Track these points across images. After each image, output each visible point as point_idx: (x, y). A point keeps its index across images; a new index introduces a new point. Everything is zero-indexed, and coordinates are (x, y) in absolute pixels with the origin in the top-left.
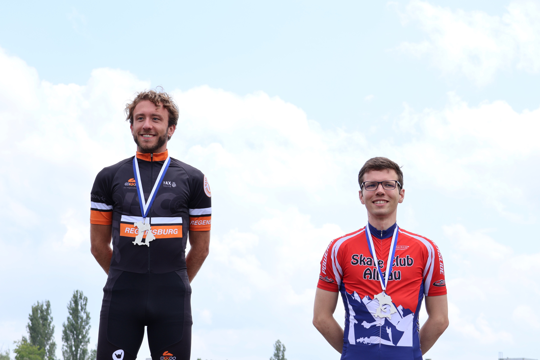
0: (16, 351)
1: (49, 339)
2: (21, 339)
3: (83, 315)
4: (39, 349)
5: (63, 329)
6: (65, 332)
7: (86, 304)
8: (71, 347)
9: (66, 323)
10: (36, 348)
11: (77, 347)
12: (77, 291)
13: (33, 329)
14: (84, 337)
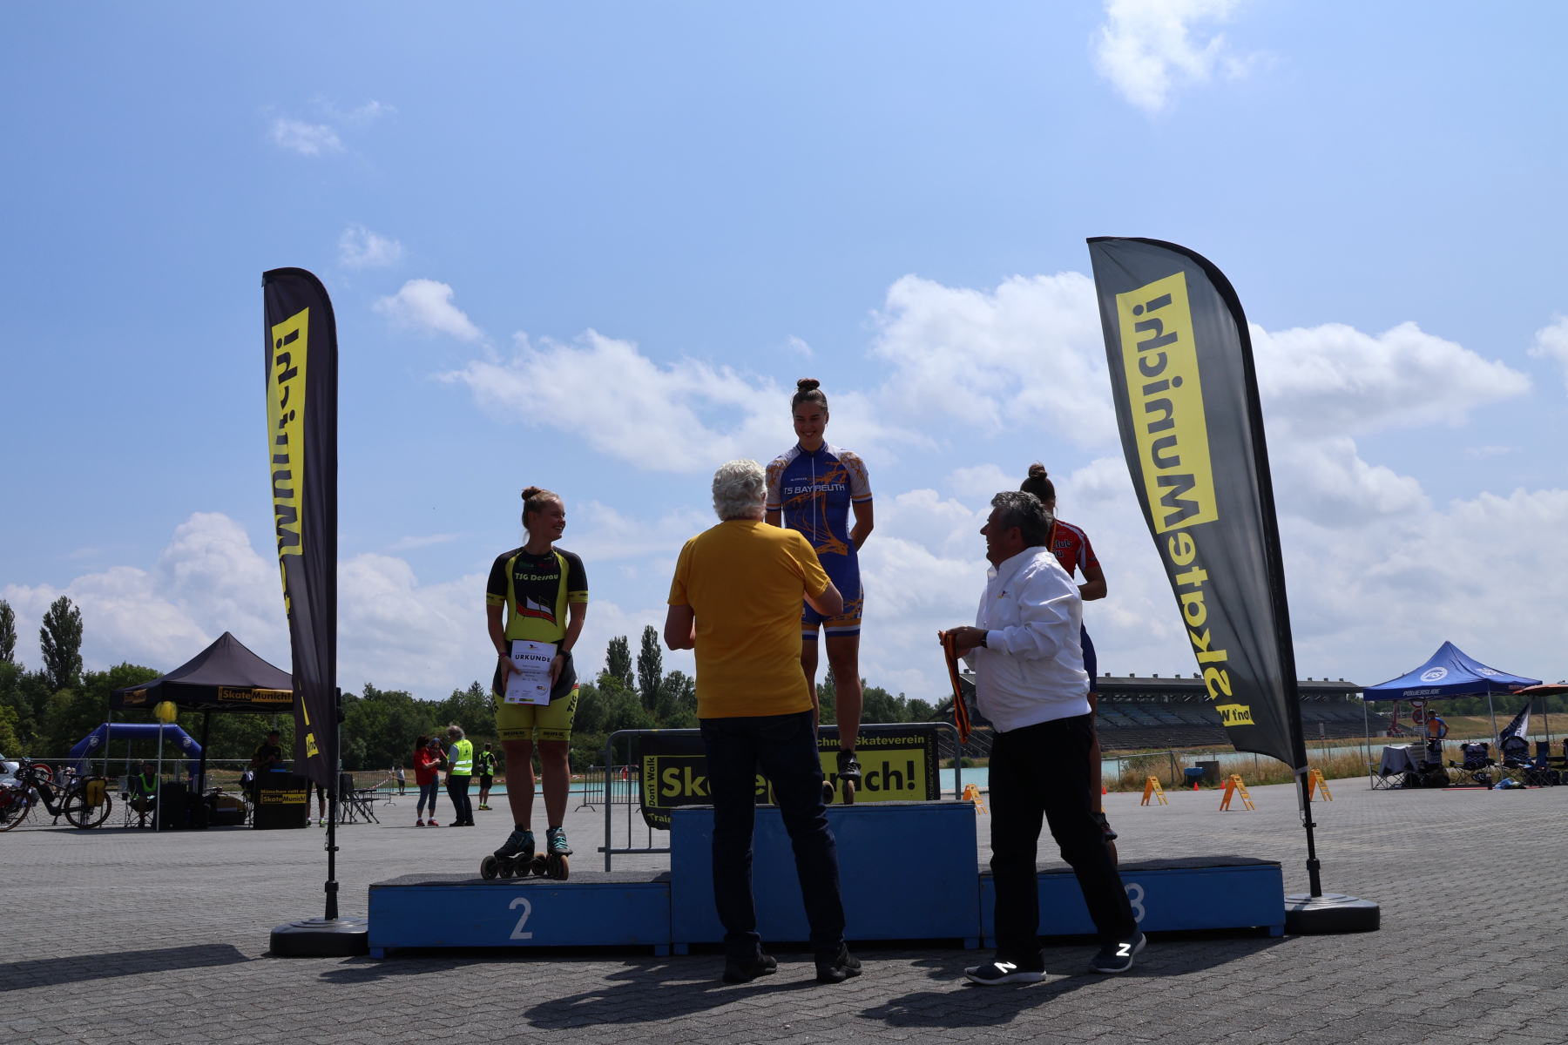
0: (598, 681)
1: (628, 670)
2: (602, 670)
3: (655, 647)
4: (619, 679)
5: (637, 660)
6: (640, 663)
7: (656, 638)
8: (645, 676)
9: (641, 655)
10: (615, 678)
11: (651, 676)
12: (648, 627)
13: (611, 661)
14: (658, 667)
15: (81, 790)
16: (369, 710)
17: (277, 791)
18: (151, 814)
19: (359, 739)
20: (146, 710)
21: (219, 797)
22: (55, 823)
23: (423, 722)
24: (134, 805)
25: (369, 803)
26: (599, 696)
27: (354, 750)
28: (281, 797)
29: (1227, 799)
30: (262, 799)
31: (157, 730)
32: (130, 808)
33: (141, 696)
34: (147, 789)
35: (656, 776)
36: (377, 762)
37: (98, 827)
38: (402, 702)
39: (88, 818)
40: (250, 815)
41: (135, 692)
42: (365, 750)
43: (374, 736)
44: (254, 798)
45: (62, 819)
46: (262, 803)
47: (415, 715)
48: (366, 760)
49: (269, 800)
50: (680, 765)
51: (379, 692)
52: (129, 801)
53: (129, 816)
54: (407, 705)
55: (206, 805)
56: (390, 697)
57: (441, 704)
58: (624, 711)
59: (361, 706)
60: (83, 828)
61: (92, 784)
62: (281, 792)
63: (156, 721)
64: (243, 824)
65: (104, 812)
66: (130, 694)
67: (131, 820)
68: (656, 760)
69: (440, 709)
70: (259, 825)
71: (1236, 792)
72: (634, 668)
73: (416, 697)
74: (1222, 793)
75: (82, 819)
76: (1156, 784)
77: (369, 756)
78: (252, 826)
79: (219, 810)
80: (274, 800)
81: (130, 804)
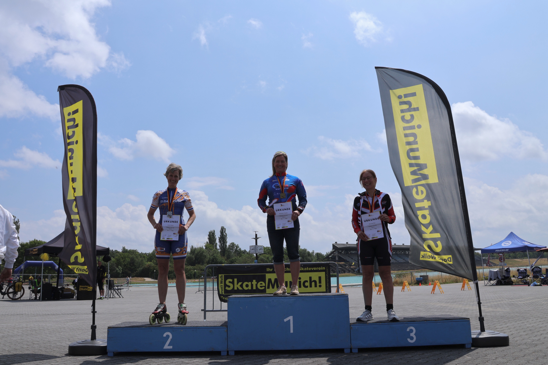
0: (205, 246)
1: (215, 242)
2: (206, 242)
3: (225, 234)
5: (219, 239)
6: (219, 240)
7: (225, 230)
8: (221, 244)
9: (220, 237)
10: (211, 245)
11: (224, 244)
12: (222, 227)
13: (209, 239)
14: (226, 241)
15: (14, 286)
16: (123, 256)
17: (86, 286)
18: (39, 295)
19: (119, 266)
20: (37, 256)
21: (65, 288)
22: (3, 298)
23: (142, 261)
24: (33, 291)
25: (119, 291)
26: (205, 251)
27: (117, 271)
28: (87, 288)
29: (434, 289)
30: (80, 289)
31: (41, 263)
32: (31, 292)
33: (36, 251)
34: (37, 285)
35: (223, 282)
36: (125, 275)
37: (19, 299)
38: (135, 253)
39: (16, 296)
40: (76, 295)
41: (34, 250)
42: (121, 270)
43: (125, 265)
44: (77, 289)
45: (6, 296)
46: (80, 290)
47: (139, 258)
48: (121, 274)
49: (83, 289)
50: (233, 278)
51: (127, 250)
52: (31, 290)
53: (31, 295)
54: (137, 255)
55: (59, 291)
56: (130, 251)
57: (149, 254)
58: (214, 256)
59: (120, 255)
60: (14, 300)
61: (17, 283)
62: (87, 286)
63: (41, 260)
64: (73, 298)
65: (22, 294)
66: (32, 251)
67: (32, 296)
68: (223, 276)
69: (148, 256)
70: (78, 299)
71: (437, 287)
72: (217, 241)
73: (140, 252)
74: (431, 287)
75: (14, 296)
76: (407, 284)
77: (123, 273)
78: (76, 299)
79: (64, 293)
80: (84, 289)
81: (31, 291)
